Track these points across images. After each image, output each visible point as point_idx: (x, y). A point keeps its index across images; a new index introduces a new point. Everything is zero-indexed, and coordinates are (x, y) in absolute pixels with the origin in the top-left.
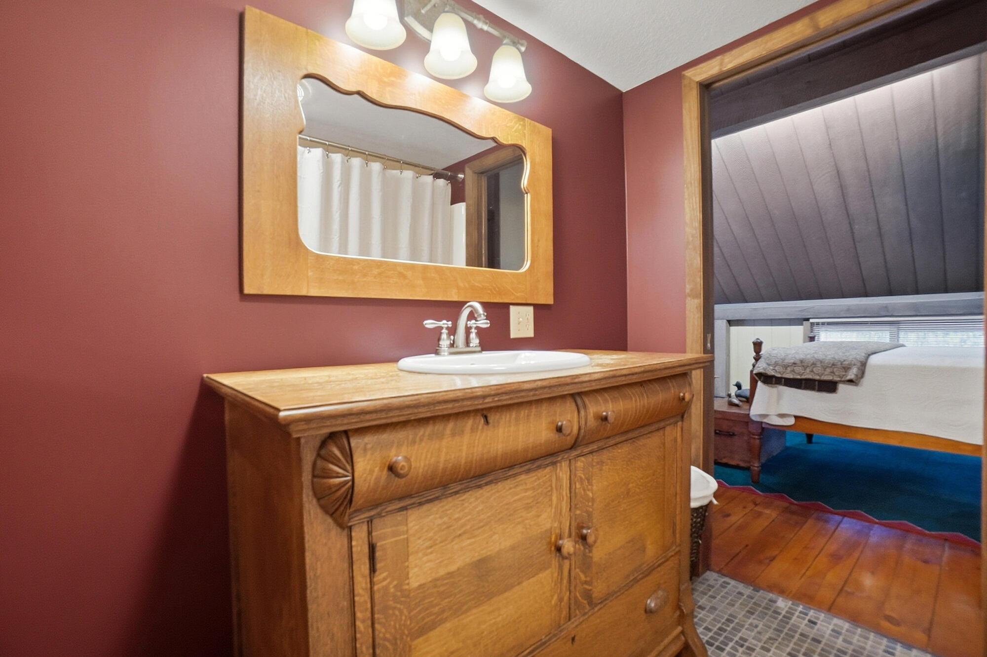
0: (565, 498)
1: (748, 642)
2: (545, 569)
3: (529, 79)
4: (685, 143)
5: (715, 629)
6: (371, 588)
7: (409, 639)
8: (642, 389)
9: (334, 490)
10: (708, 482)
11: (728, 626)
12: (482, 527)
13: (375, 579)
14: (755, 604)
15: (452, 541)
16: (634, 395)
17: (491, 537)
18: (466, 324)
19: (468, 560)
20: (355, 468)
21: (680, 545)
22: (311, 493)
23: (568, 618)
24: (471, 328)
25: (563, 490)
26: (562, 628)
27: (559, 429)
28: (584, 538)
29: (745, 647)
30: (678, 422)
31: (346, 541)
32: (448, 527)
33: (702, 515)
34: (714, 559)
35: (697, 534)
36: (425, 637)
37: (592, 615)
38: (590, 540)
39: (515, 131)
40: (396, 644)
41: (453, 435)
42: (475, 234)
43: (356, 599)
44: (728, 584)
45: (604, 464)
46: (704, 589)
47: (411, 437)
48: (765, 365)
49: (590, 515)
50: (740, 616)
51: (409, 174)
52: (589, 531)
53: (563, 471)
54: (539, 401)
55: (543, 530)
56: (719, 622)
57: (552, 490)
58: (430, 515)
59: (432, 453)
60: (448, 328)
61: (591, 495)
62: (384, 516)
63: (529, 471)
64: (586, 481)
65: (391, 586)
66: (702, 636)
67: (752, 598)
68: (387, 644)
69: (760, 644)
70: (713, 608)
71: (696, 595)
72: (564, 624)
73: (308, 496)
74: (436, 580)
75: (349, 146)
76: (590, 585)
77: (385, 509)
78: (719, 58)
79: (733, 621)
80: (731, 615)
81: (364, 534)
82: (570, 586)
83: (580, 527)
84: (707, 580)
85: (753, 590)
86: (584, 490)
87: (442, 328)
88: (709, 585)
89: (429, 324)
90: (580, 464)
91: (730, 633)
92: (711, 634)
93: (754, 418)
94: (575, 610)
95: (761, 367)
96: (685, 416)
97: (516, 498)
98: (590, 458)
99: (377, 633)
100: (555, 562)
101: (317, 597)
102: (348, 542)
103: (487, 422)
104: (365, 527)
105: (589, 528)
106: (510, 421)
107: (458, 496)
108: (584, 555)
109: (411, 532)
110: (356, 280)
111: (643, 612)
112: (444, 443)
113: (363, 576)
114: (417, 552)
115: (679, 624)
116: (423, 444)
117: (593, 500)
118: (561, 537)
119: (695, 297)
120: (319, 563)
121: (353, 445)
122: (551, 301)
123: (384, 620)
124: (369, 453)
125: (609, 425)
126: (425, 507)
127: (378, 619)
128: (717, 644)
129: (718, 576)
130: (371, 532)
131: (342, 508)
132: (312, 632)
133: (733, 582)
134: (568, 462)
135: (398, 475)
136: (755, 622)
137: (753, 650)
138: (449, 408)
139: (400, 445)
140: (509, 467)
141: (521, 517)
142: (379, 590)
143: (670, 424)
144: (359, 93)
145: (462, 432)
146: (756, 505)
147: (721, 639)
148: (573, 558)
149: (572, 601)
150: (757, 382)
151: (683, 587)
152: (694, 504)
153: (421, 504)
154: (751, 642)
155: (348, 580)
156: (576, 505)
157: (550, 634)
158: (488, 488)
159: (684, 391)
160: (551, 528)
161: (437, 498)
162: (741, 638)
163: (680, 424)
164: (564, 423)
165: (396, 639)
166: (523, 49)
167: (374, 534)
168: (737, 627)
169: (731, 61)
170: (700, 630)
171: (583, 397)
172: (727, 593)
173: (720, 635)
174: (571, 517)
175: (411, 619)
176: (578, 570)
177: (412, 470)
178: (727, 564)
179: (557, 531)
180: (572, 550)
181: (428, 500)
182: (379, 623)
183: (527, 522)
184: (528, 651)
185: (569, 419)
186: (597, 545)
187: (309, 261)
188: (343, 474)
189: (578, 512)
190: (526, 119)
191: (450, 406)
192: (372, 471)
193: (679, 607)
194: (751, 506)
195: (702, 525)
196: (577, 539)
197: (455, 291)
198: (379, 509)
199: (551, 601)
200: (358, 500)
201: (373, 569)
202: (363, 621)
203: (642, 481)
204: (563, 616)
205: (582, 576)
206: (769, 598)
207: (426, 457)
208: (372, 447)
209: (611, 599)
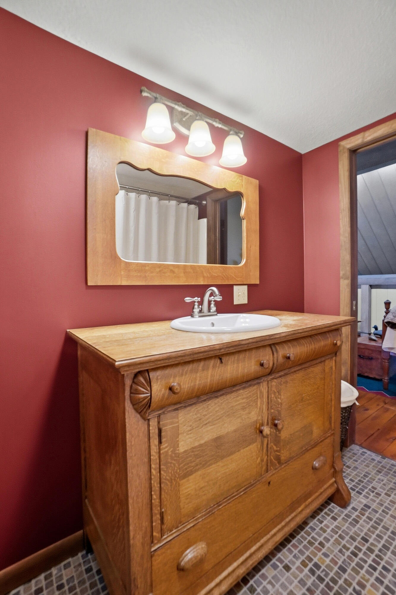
0: (265, 403)
1: (377, 490)
2: (254, 443)
3: (246, 155)
4: (340, 186)
5: (356, 481)
6: (159, 452)
7: (178, 480)
8: (310, 339)
9: (141, 400)
10: (353, 391)
11: (365, 479)
12: (218, 419)
13: (161, 447)
14: (382, 466)
15: (202, 427)
16: (306, 344)
17: (223, 425)
18: (209, 299)
19: (211, 438)
20: (152, 389)
21: (334, 430)
22: (129, 402)
23: (266, 471)
24: (211, 301)
25: (264, 399)
26: (263, 476)
27: (262, 365)
28: (276, 425)
29: (374, 493)
30: (333, 357)
31: (146, 426)
32: (200, 419)
33: (348, 411)
34: (357, 437)
35: (346, 422)
36: (187, 479)
37: (281, 469)
38: (280, 427)
39: (237, 184)
40: (172, 482)
41: (203, 370)
42: (213, 237)
43: (152, 457)
44: (366, 453)
45: (288, 383)
46: (351, 455)
47: (181, 371)
48: (392, 317)
49: (279, 412)
50: (372, 474)
51: (173, 203)
52: (279, 422)
53: (264, 388)
54: (250, 350)
55: (252, 421)
56: (359, 476)
57: (257, 398)
58: (190, 413)
59: (192, 381)
60: (198, 302)
61: (280, 401)
62: (166, 413)
63: (244, 388)
64: (277, 393)
65: (170, 451)
66: (348, 485)
67: (381, 463)
68: (168, 482)
69: (385, 492)
70: (356, 468)
71: (345, 459)
72: (264, 474)
73: (128, 403)
74: (193, 448)
75: (139, 188)
76: (279, 452)
77: (167, 409)
78: (362, 134)
79: (368, 476)
80: (367, 473)
81: (156, 424)
82: (267, 453)
83: (273, 419)
84: (353, 450)
85: (381, 458)
86: (276, 398)
87: (194, 302)
88: (354, 453)
89: (188, 300)
90: (274, 383)
91: (366, 483)
92: (354, 483)
93: (385, 350)
94: (270, 467)
95: (390, 318)
96: (338, 354)
97: (238, 403)
98: (279, 380)
99: (162, 476)
100: (259, 439)
101: (132, 456)
102: (148, 428)
103: (222, 362)
104: (156, 420)
105: (279, 420)
106: (234, 362)
107: (205, 402)
108: (276, 435)
109: (180, 422)
110: (147, 275)
111: (311, 469)
112: (198, 375)
113: (156, 446)
114: (183, 433)
115: (333, 477)
116: (187, 376)
117: (281, 404)
118: (262, 425)
119: (346, 278)
120: (133, 439)
121: (151, 377)
122: (258, 282)
123: (165, 469)
124: (159, 381)
125: (291, 362)
126: (188, 408)
127: (163, 468)
128: (357, 490)
129: (360, 448)
130: (160, 422)
131: (145, 410)
132: (129, 475)
133: (369, 452)
134: (267, 382)
135: (174, 393)
136: (382, 478)
137: (380, 495)
138: (201, 356)
139: (175, 377)
140: (233, 386)
141: (240, 414)
142: (163, 453)
143: (329, 359)
144: (149, 170)
145: (208, 369)
146: (385, 403)
147: (360, 487)
148: (270, 437)
149: (269, 461)
150: (386, 327)
151: (336, 455)
152: (343, 405)
153: (185, 407)
154: (379, 490)
155: (147, 448)
156: (271, 407)
157: (256, 479)
158: (222, 398)
159: (337, 340)
160: (257, 420)
161: (194, 404)
162: (373, 487)
163: (334, 358)
164: (265, 361)
165: (172, 479)
166: (242, 136)
167: (161, 423)
168: (370, 480)
169: (370, 136)
170: (346, 481)
171: (276, 346)
172: (364, 459)
173: (359, 484)
174: (268, 413)
175: (179, 469)
176: (272, 444)
177: (182, 389)
178: (365, 441)
179: (260, 422)
180: (269, 433)
181: (189, 405)
182: (163, 470)
183: (243, 416)
184: (243, 488)
185: (267, 359)
186: (284, 429)
187: (122, 266)
188: (146, 392)
189: (272, 411)
190: (244, 176)
191: (201, 355)
192: (160, 390)
193: (333, 467)
194: (382, 404)
195: (349, 418)
196: (272, 426)
197: (202, 279)
198: (164, 410)
199: (256, 461)
200: (153, 405)
201: (160, 442)
202: (155, 469)
203: (311, 392)
204: (263, 469)
205: (275, 448)
206: (391, 463)
207: (189, 383)
208: (160, 378)
209: (291, 460)
